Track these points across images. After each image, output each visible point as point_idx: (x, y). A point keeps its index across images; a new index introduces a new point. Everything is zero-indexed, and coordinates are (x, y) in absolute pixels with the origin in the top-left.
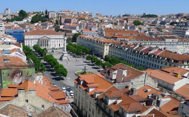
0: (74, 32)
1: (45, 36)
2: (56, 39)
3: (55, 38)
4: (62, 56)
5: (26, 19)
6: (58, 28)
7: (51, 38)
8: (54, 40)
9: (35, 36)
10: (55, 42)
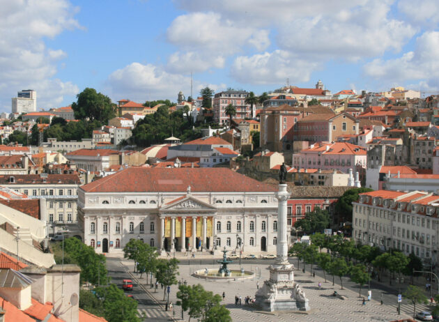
0: (341, 180)
1: (190, 195)
2: (243, 211)
3: (239, 206)
4: (268, 284)
5: (107, 131)
6: (263, 168)
7: (219, 206)
8: (234, 219)
9: (138, 197)
10: (239, 227)
